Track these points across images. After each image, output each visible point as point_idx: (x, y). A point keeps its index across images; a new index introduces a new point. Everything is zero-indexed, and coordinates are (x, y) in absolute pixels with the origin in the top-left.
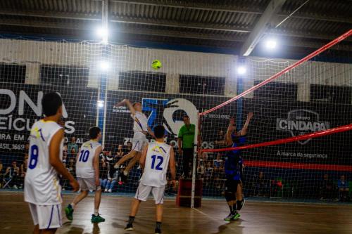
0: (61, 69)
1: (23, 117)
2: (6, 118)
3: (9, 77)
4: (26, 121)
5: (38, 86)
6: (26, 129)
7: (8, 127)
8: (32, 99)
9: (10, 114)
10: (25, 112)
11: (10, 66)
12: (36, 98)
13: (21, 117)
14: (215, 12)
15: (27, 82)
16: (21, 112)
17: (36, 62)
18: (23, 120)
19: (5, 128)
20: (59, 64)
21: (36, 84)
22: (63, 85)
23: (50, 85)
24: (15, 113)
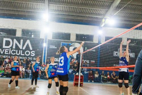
0: (29, 31)
3: (9, 34)
11: (10, 29)
12: (20, 42)
14: (90, 9)
15: (17, 36)
16: (14, 47)
17: (20, 28)
18: (15, 50)
20: (28, 29)
22: (30, 37)
23: (25, 37)
24: (12, 48)
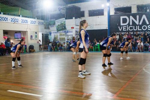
0: (144, 6)
1: (132, 25)
2: (126, 27)
3: (125, 12)
4: (133, 27)
5: (136, 13)
6: (133, 30)
7: (127, 30)
8: (135, 18)
9: (127, 25)
10: (132, 24)
11: (125, 7)
12: (136, 18)
13: (131, 25)
15: (133, 12)
16: (131, 24)
17: (135, 5)
18: (132, 27)
19: (126, 30)
20: (143, 4)
21: (135, 13)
22: (146, 12)
23: (141, 12)
24: (129, 24)
